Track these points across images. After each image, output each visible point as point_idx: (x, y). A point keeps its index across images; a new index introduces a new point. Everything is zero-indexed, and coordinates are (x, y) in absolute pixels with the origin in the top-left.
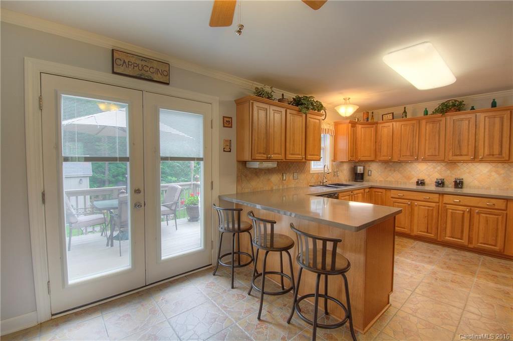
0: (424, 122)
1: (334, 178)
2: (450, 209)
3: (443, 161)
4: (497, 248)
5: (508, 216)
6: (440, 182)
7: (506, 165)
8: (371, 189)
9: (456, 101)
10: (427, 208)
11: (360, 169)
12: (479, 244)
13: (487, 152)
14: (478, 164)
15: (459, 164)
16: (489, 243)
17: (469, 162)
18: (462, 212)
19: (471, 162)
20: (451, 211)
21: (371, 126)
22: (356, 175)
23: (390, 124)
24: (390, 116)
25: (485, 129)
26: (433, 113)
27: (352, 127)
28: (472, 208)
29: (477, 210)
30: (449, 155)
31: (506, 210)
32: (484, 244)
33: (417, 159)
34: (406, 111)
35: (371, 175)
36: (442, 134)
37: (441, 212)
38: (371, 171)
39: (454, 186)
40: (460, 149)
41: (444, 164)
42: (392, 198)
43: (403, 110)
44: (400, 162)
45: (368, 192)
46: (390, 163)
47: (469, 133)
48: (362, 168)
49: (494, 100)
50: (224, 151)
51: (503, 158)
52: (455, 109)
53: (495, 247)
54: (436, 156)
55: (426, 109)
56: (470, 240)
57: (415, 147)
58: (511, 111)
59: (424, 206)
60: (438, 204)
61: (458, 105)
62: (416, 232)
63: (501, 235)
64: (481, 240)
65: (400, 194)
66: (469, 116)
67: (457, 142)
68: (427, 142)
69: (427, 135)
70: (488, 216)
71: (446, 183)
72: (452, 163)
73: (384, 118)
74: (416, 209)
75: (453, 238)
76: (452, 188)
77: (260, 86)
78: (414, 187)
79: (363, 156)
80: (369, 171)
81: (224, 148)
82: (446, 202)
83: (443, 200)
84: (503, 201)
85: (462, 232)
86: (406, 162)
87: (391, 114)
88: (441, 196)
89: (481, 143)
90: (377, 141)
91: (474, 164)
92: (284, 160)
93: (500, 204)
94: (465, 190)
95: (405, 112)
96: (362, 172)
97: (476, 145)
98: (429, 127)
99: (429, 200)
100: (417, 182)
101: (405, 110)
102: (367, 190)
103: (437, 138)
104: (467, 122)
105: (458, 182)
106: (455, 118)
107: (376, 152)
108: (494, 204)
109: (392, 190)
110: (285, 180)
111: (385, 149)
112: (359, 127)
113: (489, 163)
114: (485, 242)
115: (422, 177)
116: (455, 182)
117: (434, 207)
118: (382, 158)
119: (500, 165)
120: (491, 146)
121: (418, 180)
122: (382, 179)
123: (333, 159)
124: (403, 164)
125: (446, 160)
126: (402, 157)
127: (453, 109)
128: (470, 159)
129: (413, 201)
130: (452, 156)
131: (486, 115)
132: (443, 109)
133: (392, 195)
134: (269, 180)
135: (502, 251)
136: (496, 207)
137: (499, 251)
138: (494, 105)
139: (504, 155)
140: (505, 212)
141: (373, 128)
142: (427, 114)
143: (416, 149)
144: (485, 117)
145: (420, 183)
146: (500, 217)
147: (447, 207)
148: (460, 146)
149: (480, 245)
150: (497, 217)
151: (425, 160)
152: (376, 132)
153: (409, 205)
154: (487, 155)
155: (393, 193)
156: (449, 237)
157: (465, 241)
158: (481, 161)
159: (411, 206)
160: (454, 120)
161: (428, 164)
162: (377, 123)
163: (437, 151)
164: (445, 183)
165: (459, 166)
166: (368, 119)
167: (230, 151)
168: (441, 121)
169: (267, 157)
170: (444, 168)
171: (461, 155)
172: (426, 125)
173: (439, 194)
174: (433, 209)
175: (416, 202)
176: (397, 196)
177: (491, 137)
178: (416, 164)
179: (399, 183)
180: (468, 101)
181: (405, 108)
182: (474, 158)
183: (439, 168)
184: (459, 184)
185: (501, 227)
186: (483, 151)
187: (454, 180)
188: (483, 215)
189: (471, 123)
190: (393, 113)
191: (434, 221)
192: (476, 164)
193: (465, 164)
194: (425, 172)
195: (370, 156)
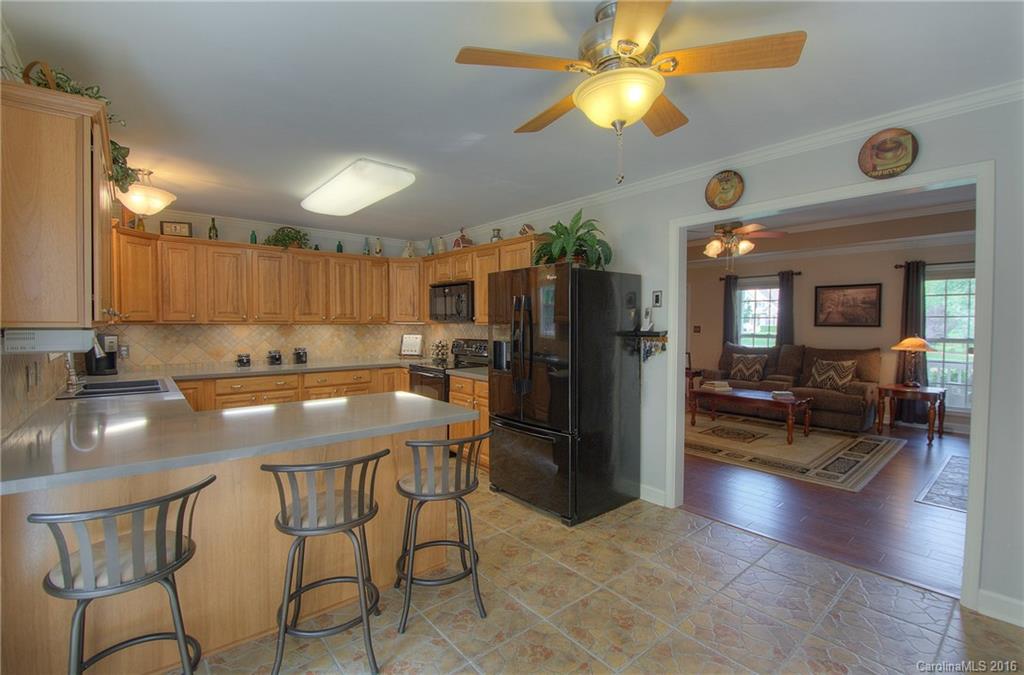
2: (313, 394)
6: (275, 357)
7: (347, 328)
9: (294, 230)
11: (110, 343)
13: (339, 312)
15: (297, 327)
21: (146, 241)
23: (189, 247)
24: (184, 230)
26: (267, 243)
33: (246, 320)
35: (127, 356)
38: (128, 347)
39: (294, 361)
40: (309, 305)
43: (211, 224)
44: (194, 325)
47: (318, 282)
49: (339, 242)
54: (275, 314)
55: (253, 231)
57: (243, 296)
58: (358, 262)
59: (278, 398)
60: (297, 391)
61: (300, 238)
67: (304, 294)
68: (262, 290)
69: (261, 278)
72: (285, 326)
78: (234, 369)
80: (120, 346)
87: (188, 226)
89: (332, 298)
90: (159, 278)
94: (310, 365)
95: (214, 227)
96: (113, 350)
98: (264, 264)
99: (286, 387)
100: (238, 361)
101: (214, 225)
105: (299, 354)
107: (158, 302)
111: (178, 297)
112: (121, 239)
115: (244, 351)
116: (296, 354)
117: (292, 397)
120: (342, 303)
121: (239, 356)
122: (159, 363)
126: (216, 315)
127: (296, 243)
128: (319, 320)
129: (259, 394)
130: (300, 314)
132: (284, 240)
133: (219, 391)
138: (340, 249)
139: (355, 315)
142: (256, 242)
143: (243, 303)
144: (334, 263)
145: (245, 361)
147: (310, 392)
148: (308, 301)
151: (259, 321)
152: (157, 257)
153: (254, 401)
155: (220, 387)
158: (332, 323)
162: (157, 238)
163: (278, 306)
164: (282, 358)
166: (133, 223)
168: (280, 258)
170: (276, 334)
171: (310, 314)
172: (258, 259)
176: (229, 390)
179: (199, 365)
181: (213, 220)
183: (268, 334)
184: (300, 357)
186: (335, 309)
187: (294, 352)
189: (320, 269)
190: (190, 224)
193: (303, 327)
194: (246, 341)
195: (147, 312)
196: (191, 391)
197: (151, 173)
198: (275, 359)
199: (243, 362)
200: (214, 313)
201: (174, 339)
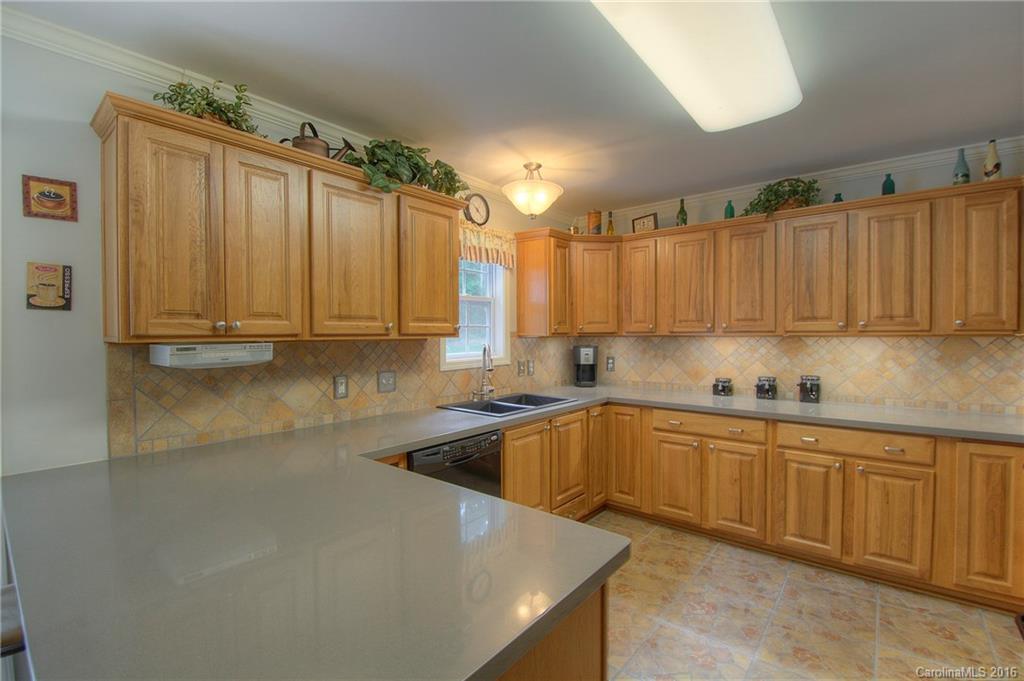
0: (724, 235)
1: (521, 379)
2: (792, 461)
3: (771, 333)
4: (914, 568)
5: (938, 479)
6: (767, 387)
7: (919, 343)
8: (608, 406)
9: (798, 180)
10: (738, 457)
11: (586, 355)
12: (867, 557)
13: (876, 310)
14: (853, 339)
15: (810, 341)
16: (894, 555)
17: (833, 336)
18: (823, 470)
19: (837, 336)
20: (795, 465)
21: (607, 245)
22: (578, 369)
23: (650, 242)
24: (650, 222)
25: (869, 249)
26: (747, 212)
27: (558, 246)
28: (848, 459)
29: (861, 465)
30: (785, 318)
31: (933, 465)
32: (881, 556)
33: (712, 330)
34: (685, 208)
35: (613, 369)
36: (769, 263)
37: (771, 467)
38: (613, 358)
39: (798, 397)
40: (812, 303)
41: (774, 341)
42: (656, 429)
43: (679, 208)
44: (674, 336)
45: (601, 415)
46: (653, 338)
47: (831, 259)
48: (590, 351)
49: (889, 176)
50: (30, 306)
51: (917, 324)
52: (796, 200)
53: (908, 566)
54: (755, 320)
55: (730, 202)
56: (845, 544)
57: (708, 297)
58: (931, 204)
59: (732, 452)
60: (763, 448)
61: (803, 191)
62: (713, 522)
63: (922, 531)
64: (873, 547)
65: (675, 420)
66: (830, 218)
67: (803, 286)
68: (734, 285)
69: (734, 267)
70: (888, 480)
71: (781, 387)
72: (791, 340)
73: (637, 227)
74: (712, 459)
75: (803, 537)
76: (794, 400)
77: (198, 80)
78: (708, 400)
79: (590, 323)
80: (608, 358)
81: (29, 296)
82: (786, 443)
83: (775, 438)
84: (928, 440)
85: (826, 522)
86: (691, 336)
87: (652, 217)
88: (770, 427)
89: (862, 286)
90: (620, 284)
91: (843, 339)
92: (307, 337)
93: (918, 450)
95: (682, 211)
96: (591, 363)
97: (850, 292)
98: (737, 247)
99: (744, 437)
100: (715, 386)
101: (682, 208)
102: (595, 412)
103: (757, 275)
104: (826, 232)
105: (808, 386)
106: (799, 222)
107: (620, 311)
108: (903, 451)
109: (655, 410)
110: (346, 396)
111: (639, 307)
112: (577, 249)
113: (878, 336)
114: (883, 552)
115: (725, 372)
116: (802, 386)
117: (755, 456)
118: (634, 327)
119: (905, 342)
120: (886, 295)
121: (717, 380)
122: (638, 379)
123: (515, 329)
124: (683, 341)
125: (780, 331)
126: (677, 324)
127: (791, 201)
128: (837, 328)
129: (705, 439)
130: (794, 320)
131: (871, 216)
132: (768, 200)
133: (656, 424)
134: (274, 399)
135: (928, 574)
136: (908, 458)
137: (917, 575)
138: (889, 187)
139: (918, 317)
140: (932, 471)
141: (610, 253)
142: (732, 216)
143: (708, 305)
144: (869, 219)
145: (720, 388)
146: (920, 485)
147: (787, 457)
148: (811, 296)
149: (872, 558)
150: (911, 483)
151: (730, 332)
152: (619, 260)
153: (696, 448)
154: (877, 317)
155: (657, 419)
156: (795, 535)
157: (832, 548)
158: (864, 332)
159: (701, 450)
160: (795, 228)
161: (739, 339)
162: (620, 240)
163: (758, 308)
164: (778, 389)
165: (807, 346)
166: (598, 228)
167: (67, 306)
168: (764, 231)
169: (214, 328)
170: (775, 352)
171: (815, 318)
172: (731, 241)
173: (766, 421)
174: (752, 460)
175: (710, 440)
176: (666, 426)
177: (886, 272)
178: (711, 341)
179: (676, 387)
180: (826, 181)
181: (682, 201)
182: (847, 325)
183: (763, 350)
184: (810, 391)
185: (922, 512)
186: (868, 307)
187: (799, 381)
188: (876, 478)
189: (835, 235)
190: (655, 215)
191: (756, 493)
192: (848, 341)
193: (822, 341)
194: (731, 360)
195: (607, 323)
196: (628, 418)
197: (539, 166)
198: (767, 390)
199: (724, 388)
200: (674, 322)
201: (652, 353)
